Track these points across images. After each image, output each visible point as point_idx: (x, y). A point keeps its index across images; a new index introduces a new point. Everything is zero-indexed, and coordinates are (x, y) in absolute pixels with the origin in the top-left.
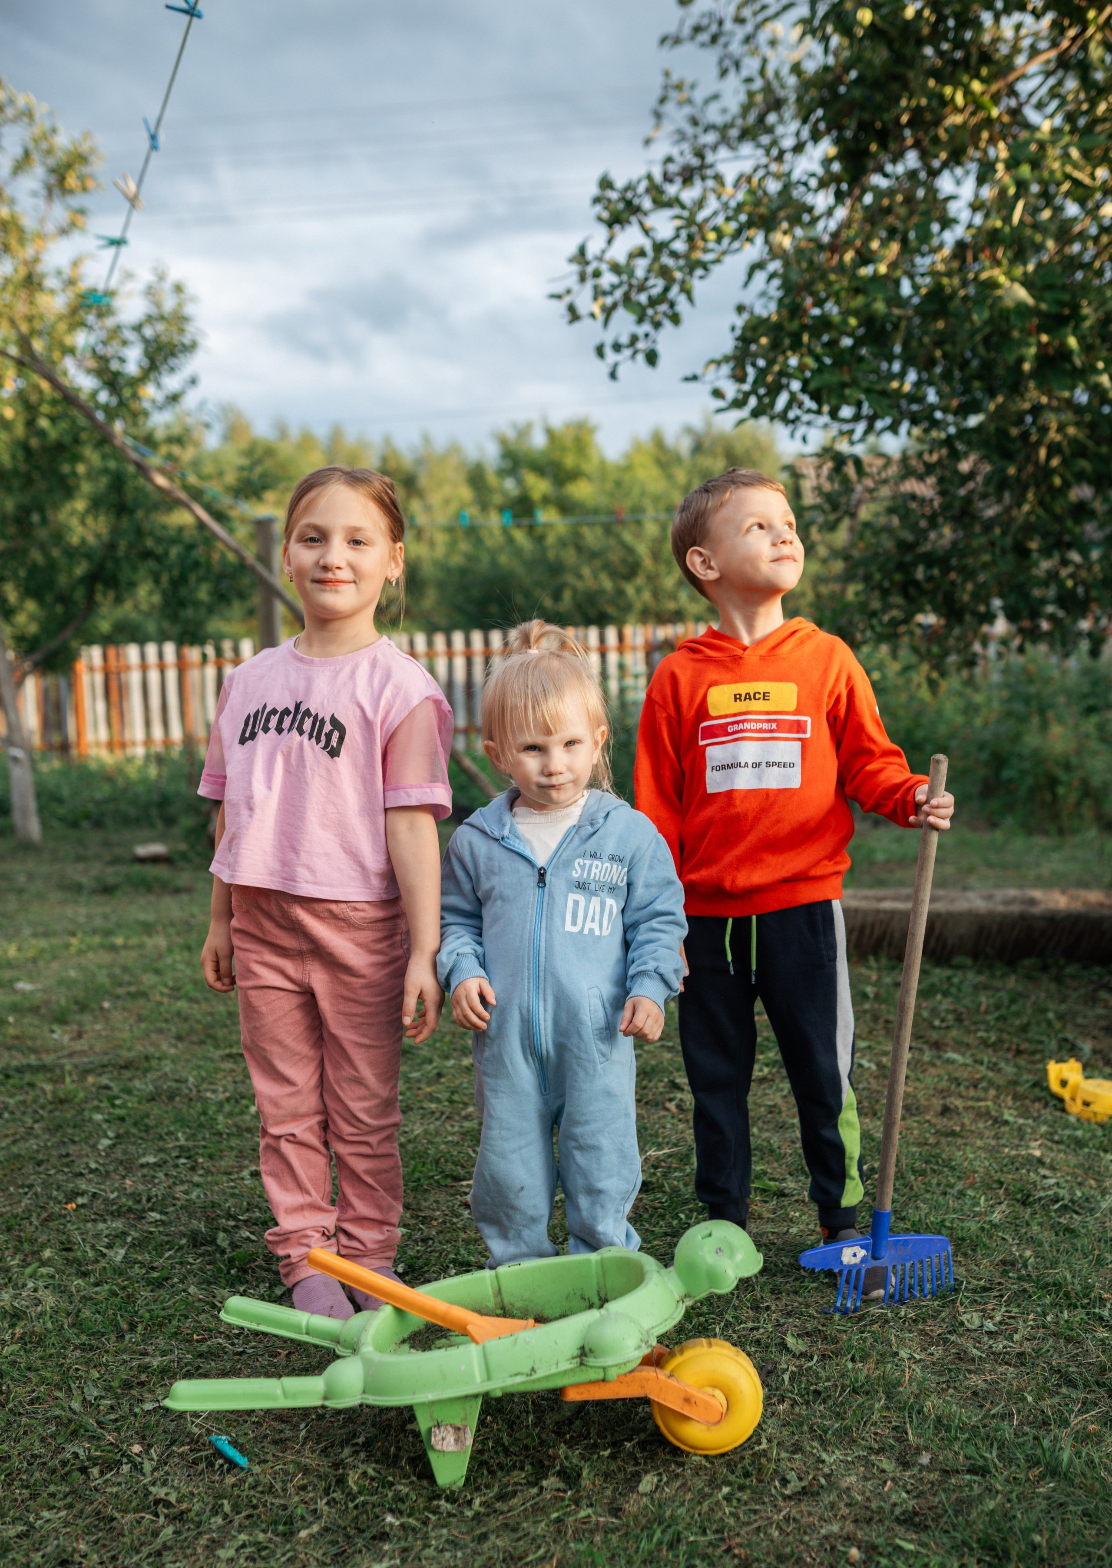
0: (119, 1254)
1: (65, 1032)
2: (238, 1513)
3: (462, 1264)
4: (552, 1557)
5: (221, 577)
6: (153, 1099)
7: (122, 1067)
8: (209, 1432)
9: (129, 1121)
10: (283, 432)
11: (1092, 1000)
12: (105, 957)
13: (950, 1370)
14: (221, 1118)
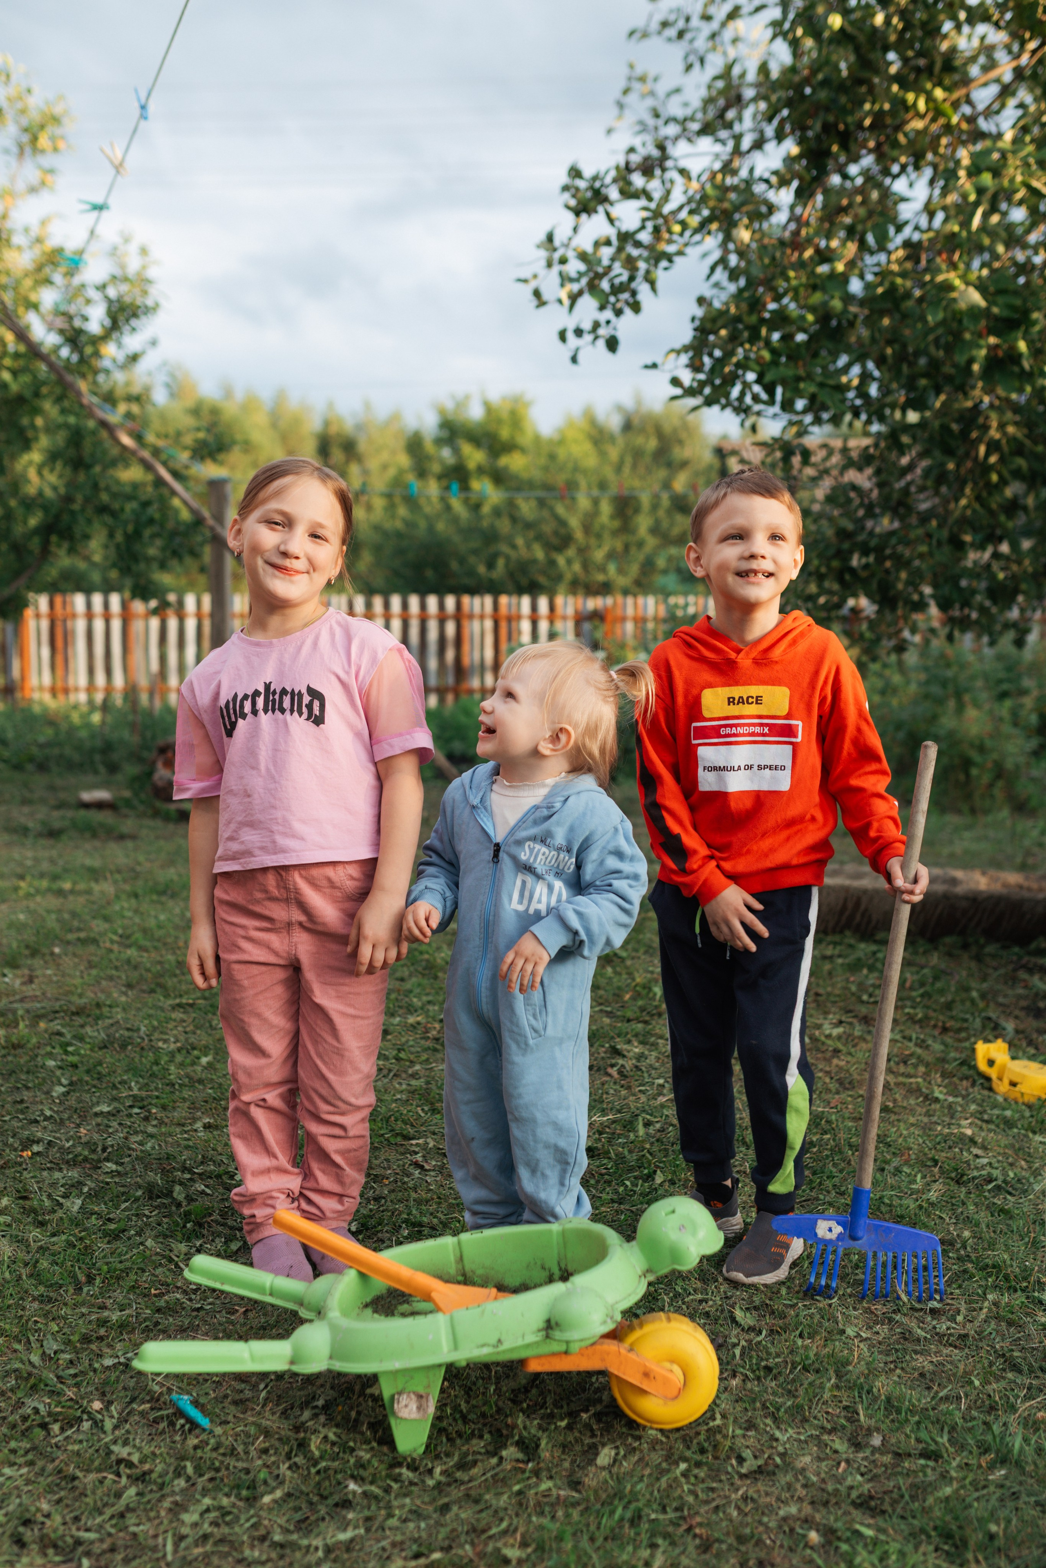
0: (75, 1204)
1: (16, 976)
2: (201, 1475)
3: (414, 1225)
4: (515, 1530)
5: (174, 534)
6: (105, 1047)
7: (73, 1014)
8: (170, 1390)
9: (82, 1069)
10: (228, 393)
11: (1012, 980)
12: (54, 902)
13: (897, 1351)
14: (172, 1068)
